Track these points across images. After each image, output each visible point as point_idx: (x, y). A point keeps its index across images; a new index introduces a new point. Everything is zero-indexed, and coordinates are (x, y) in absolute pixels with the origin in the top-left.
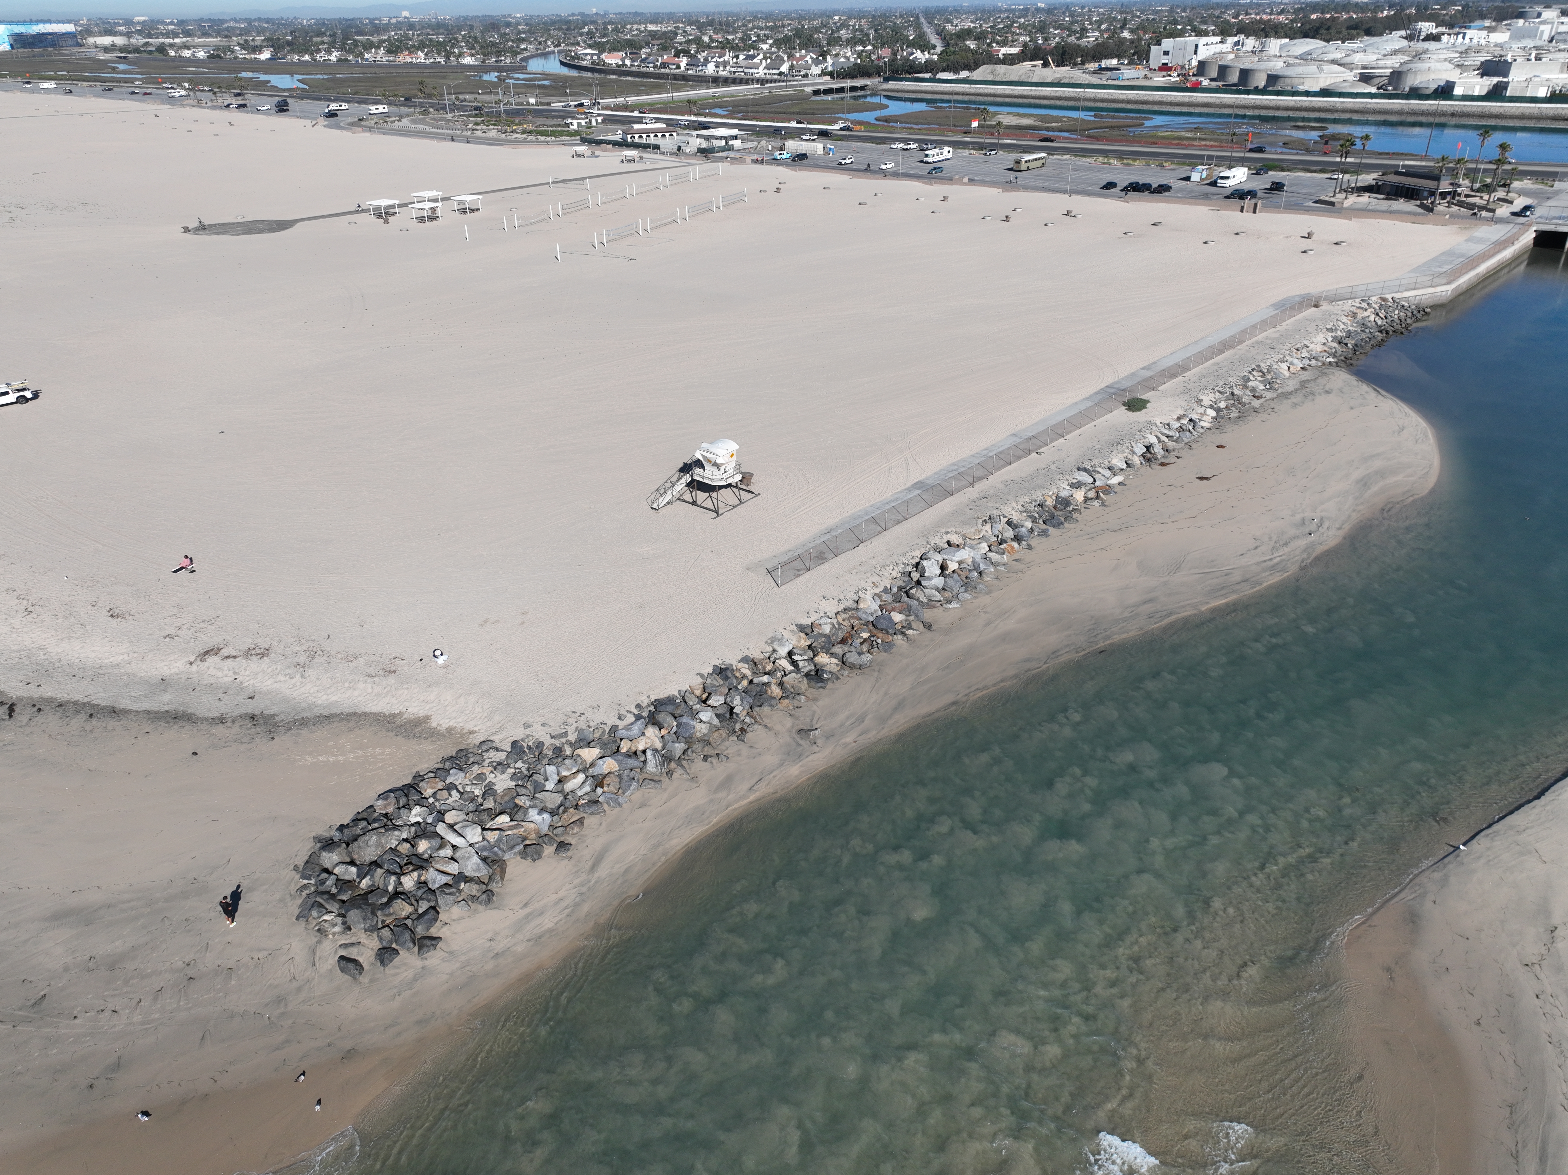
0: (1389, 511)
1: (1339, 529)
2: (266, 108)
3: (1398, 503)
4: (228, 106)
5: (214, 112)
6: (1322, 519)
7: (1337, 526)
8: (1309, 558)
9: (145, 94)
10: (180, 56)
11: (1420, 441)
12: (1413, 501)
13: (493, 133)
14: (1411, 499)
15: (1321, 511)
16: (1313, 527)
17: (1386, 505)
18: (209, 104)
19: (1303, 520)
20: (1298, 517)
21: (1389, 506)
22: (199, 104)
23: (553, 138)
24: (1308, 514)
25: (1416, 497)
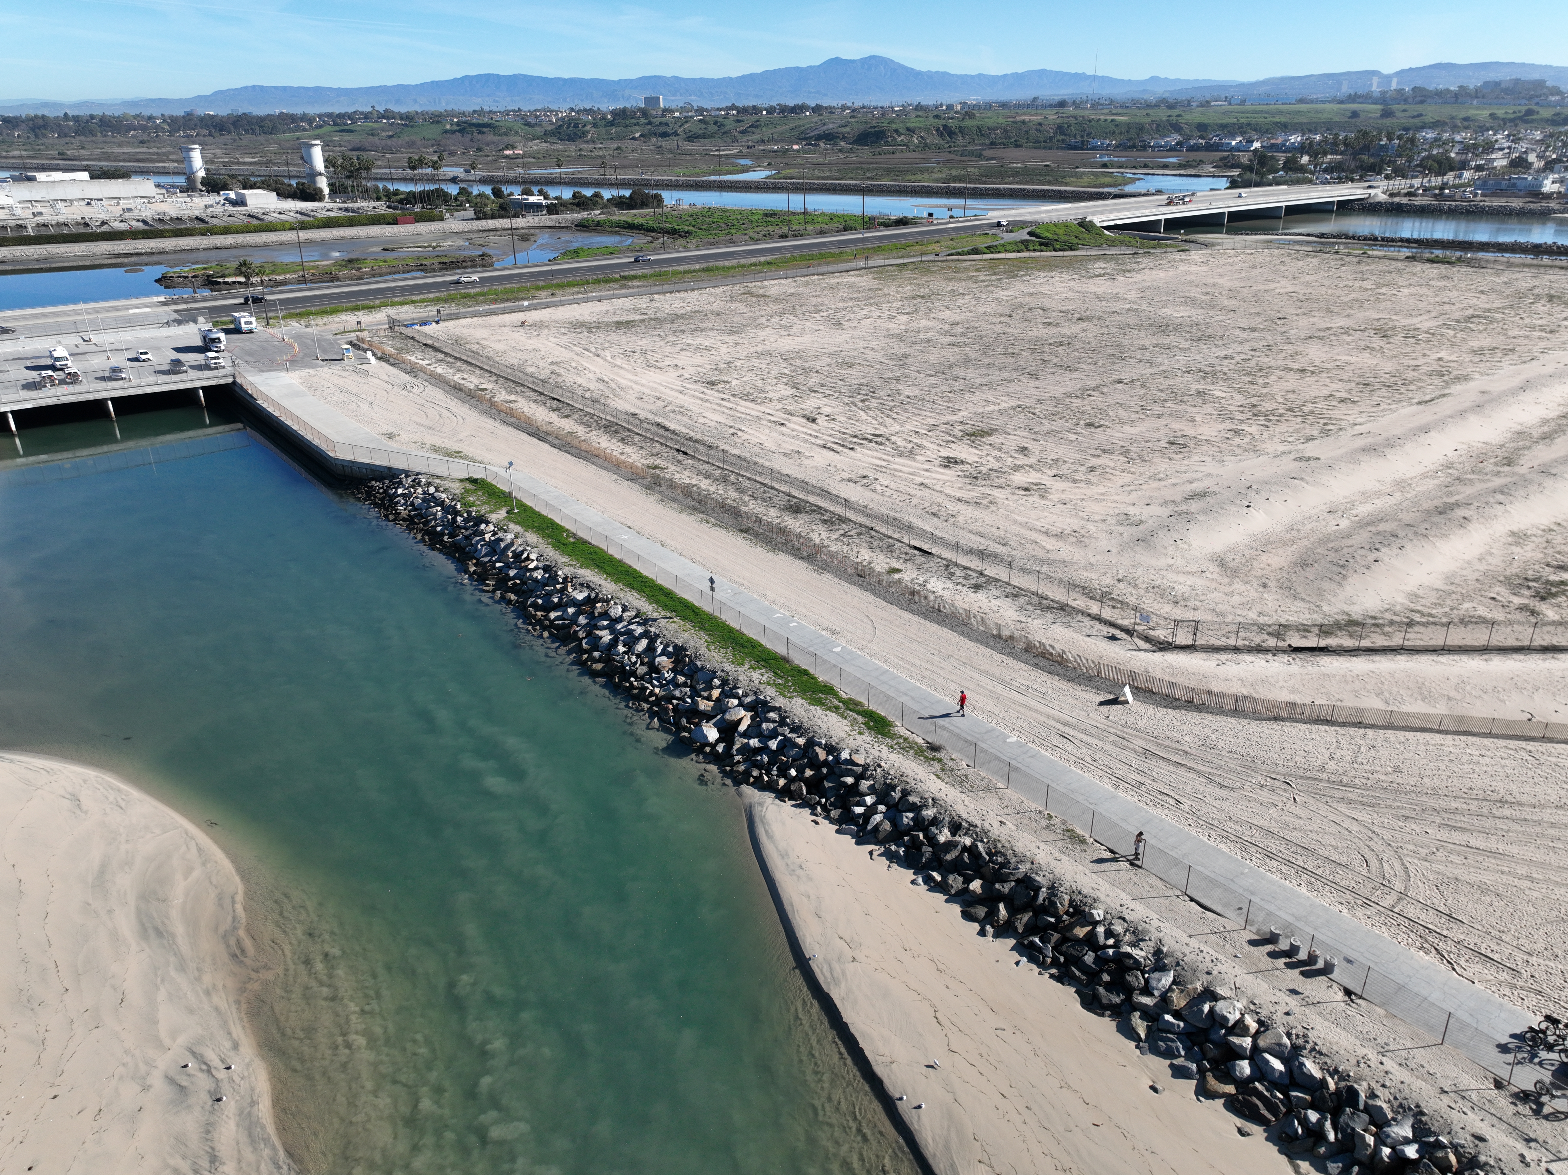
0: (243, 951)
1: (236, 1046)
3: (235, 928)
6: (193, 1053)
7: (228, 1044)
8: (274, 1148)
11: (123, 804)
12: (245, 909)
14: (239, 907)
15: (174, 1038)
16: (203, 1083)
17: (228, 946)
19: (171, 1080)
20: (157, 1081)
21: (232, 942)
24: (164, 1062)
25: (240, 898)
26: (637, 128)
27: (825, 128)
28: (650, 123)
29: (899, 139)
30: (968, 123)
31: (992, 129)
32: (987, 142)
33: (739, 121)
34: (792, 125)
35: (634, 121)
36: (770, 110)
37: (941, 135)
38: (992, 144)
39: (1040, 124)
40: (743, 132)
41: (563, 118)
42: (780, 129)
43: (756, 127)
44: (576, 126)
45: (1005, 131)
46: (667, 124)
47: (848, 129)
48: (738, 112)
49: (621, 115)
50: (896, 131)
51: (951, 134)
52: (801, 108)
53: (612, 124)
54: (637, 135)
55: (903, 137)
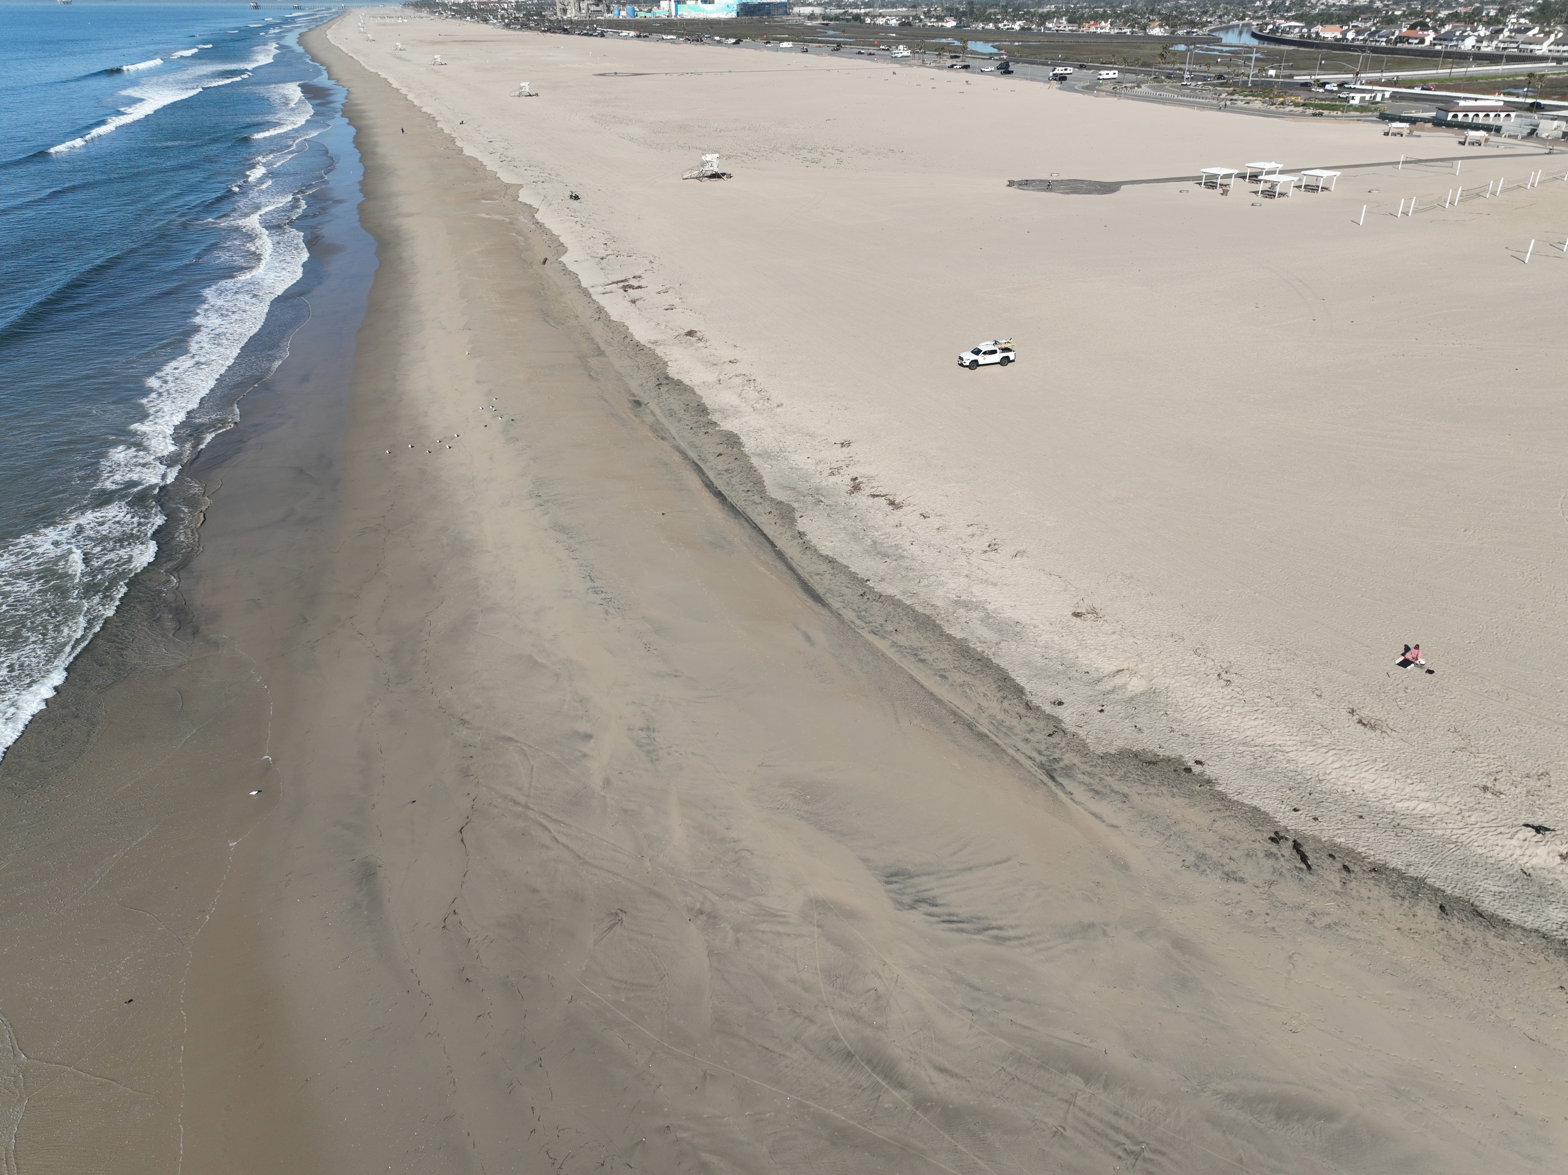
2: (990, 69)
4: (952, 66)
5: (941, 71)
9: (870, 54)
10: (875, 24)
13: (1257, 104)
18: (933, 65)
22: (923, 64)
23: (1340, 113)
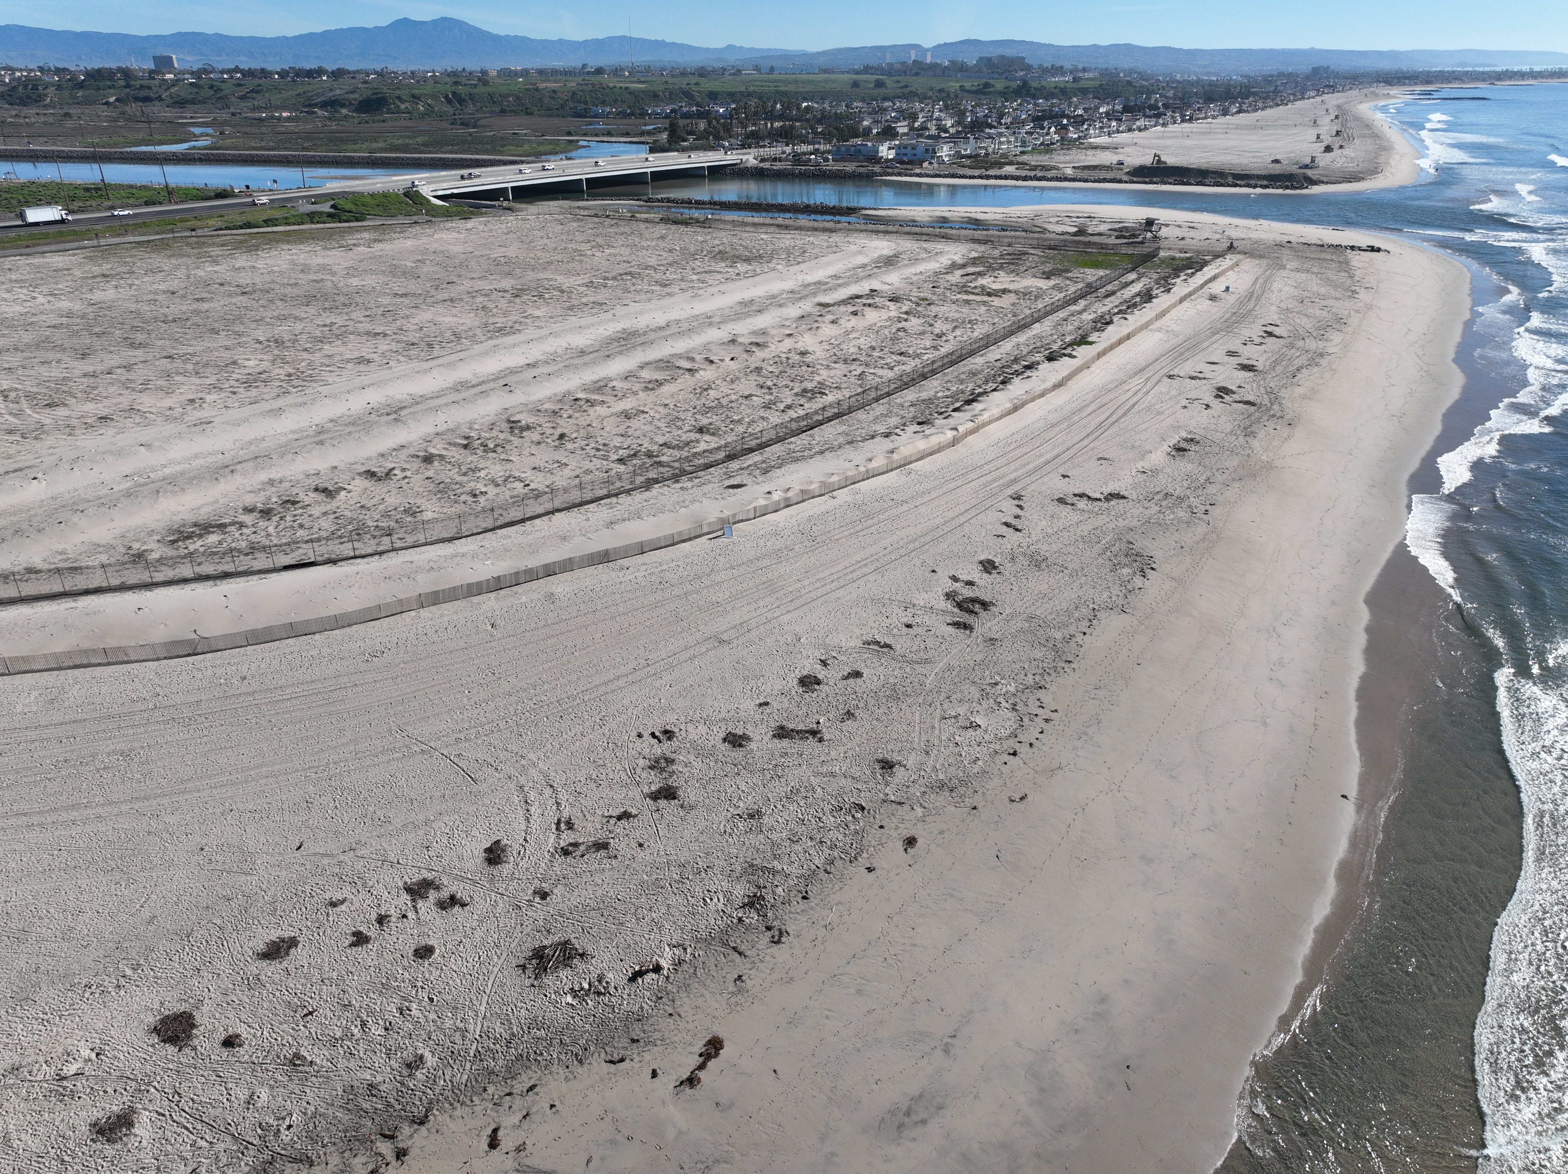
26: (112, 91)
27: (331, 94)
28: (128, 86)
29: (403, 106)
30: (481, 89)
31: (504, 96)
32: (497, 109)
33: (239, 85)
34: (300, 91)
35: (109, 83)
36: (283, 74)
37: (449, 101)
38: (503, 111)
39: (554, 92)
40: (242, 98)
41: (20, 78)
42: (285, 95)
43: (257, 92)
44: (35, 88)
45: (518, 98)
46: (149, 88)
47: (356, 96)
48: (244, 75)
49: (97, 76)
50: (399, 98)
51: (461, 101)
52: (320, 72)
53: (81, 85)
54: (112, 100)
55: (407, 105)
